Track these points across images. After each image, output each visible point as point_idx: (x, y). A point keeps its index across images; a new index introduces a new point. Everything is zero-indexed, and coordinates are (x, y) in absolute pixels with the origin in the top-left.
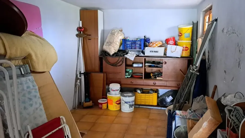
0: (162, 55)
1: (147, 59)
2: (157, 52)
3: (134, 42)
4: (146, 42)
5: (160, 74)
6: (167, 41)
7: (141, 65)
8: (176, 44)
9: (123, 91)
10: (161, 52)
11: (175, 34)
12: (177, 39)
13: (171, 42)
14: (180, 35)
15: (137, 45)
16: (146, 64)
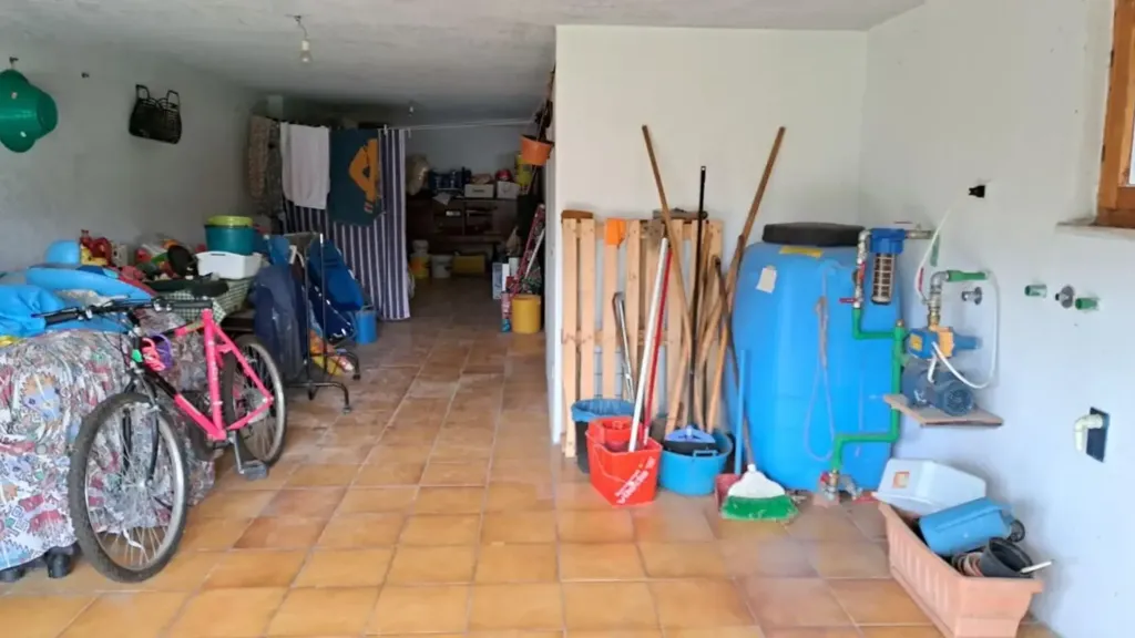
0: (491, 195)
1: (470, 204)
2: (482, 191)
3: (446, 177)
4: (465, 176)
5: (488, 226)
6: (498, 176)
7: (458, 214)
8: (511, 179)
9: (431, 251)
10: (488, 191)
11: (510, 165)
12: (512, 172)
13: (505, 177)
14: (516, 167)
15: (452, 182)
16: (468, 212)
